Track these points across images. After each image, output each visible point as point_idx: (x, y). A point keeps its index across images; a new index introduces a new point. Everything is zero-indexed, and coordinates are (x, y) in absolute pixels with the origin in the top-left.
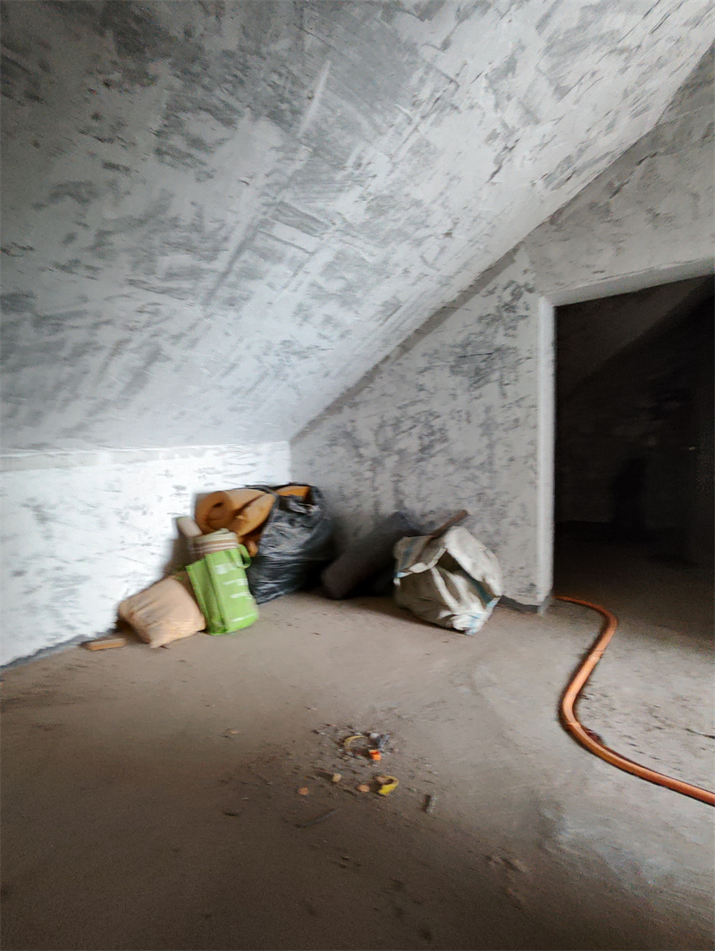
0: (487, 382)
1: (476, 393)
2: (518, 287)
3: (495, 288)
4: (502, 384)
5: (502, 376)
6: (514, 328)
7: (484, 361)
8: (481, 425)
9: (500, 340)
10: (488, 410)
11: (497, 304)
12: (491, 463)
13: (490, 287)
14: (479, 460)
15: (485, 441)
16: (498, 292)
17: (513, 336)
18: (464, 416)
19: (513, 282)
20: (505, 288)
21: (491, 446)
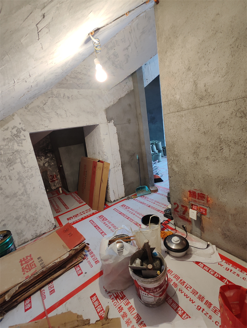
0: (15, 163)
1: (11, 168)
2: (18, 129)
3: (8, 128)
4: (22, 163)
5: (21, 160)
6: (22, 143)
7: (11, 155)
8: (17, 179)
9: (16, 147)
10: (18, 173)
11: (11, 134)
12: (26, 192)
13: (5, 127)
14: (20, 192)
15: (21, 184)
16: (10, 129)
17: (22, 146)
18: (8, 178)
19: (16, 127)
20: (13, 129)
21: (24, 186)
